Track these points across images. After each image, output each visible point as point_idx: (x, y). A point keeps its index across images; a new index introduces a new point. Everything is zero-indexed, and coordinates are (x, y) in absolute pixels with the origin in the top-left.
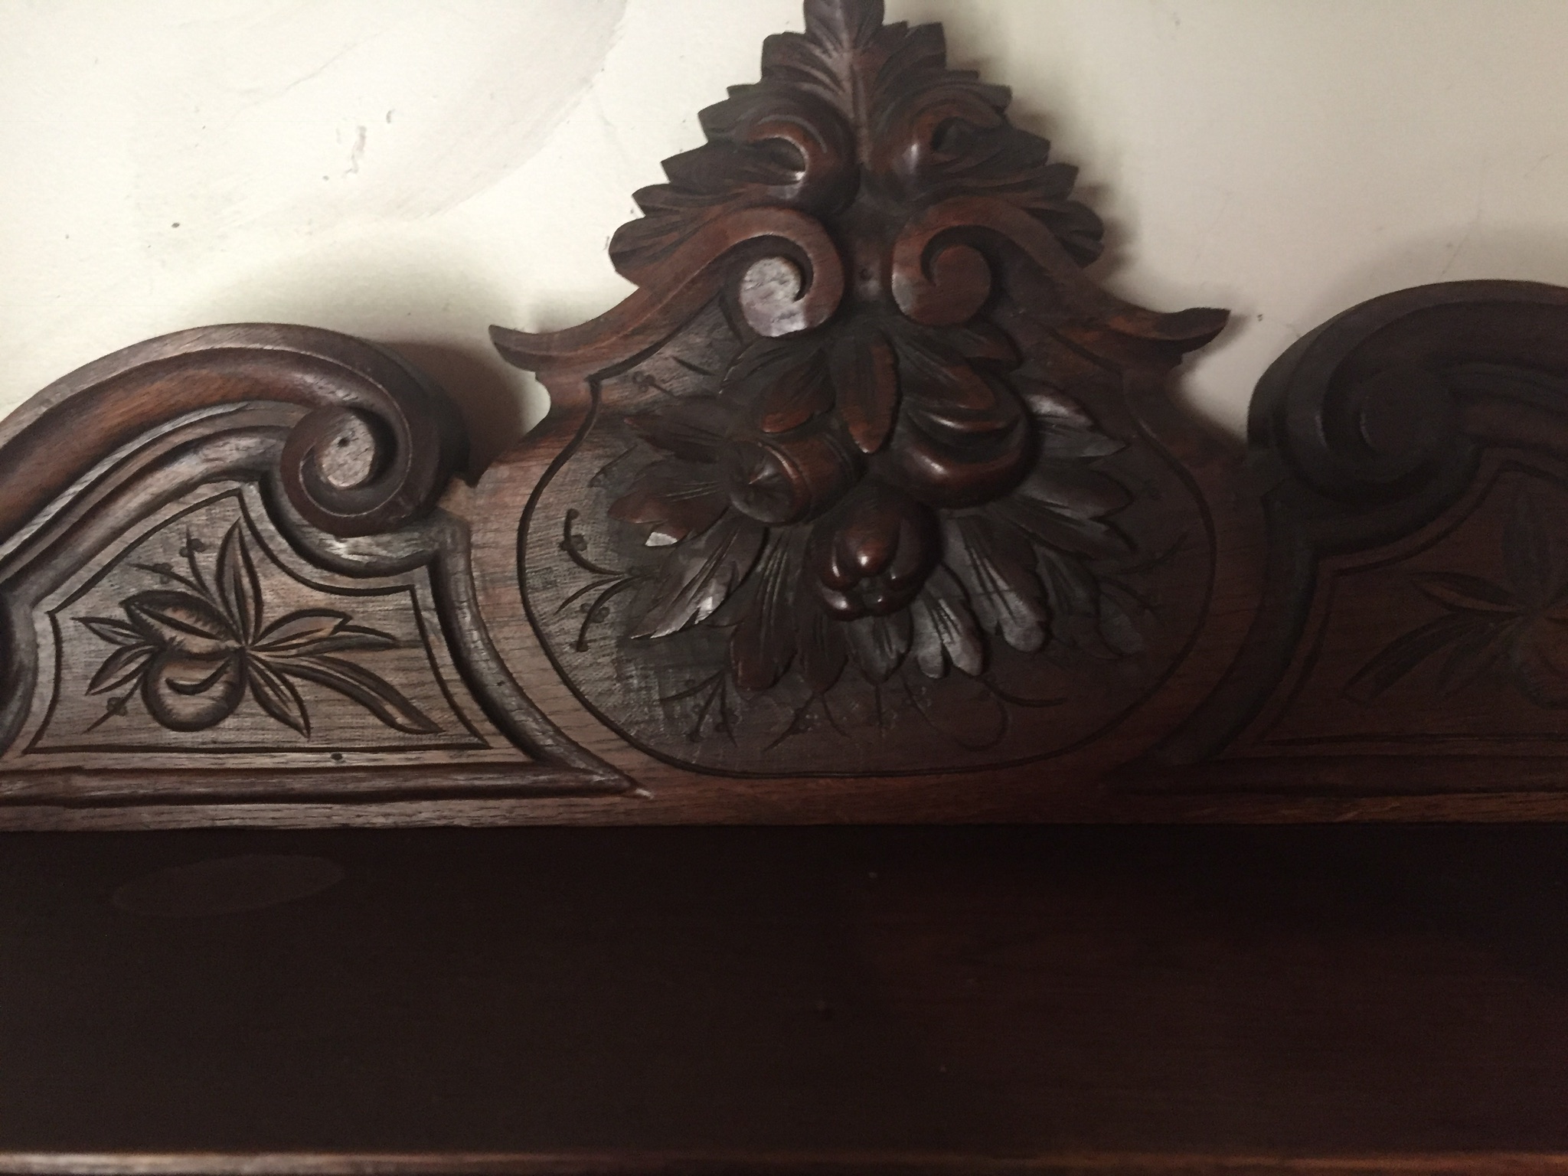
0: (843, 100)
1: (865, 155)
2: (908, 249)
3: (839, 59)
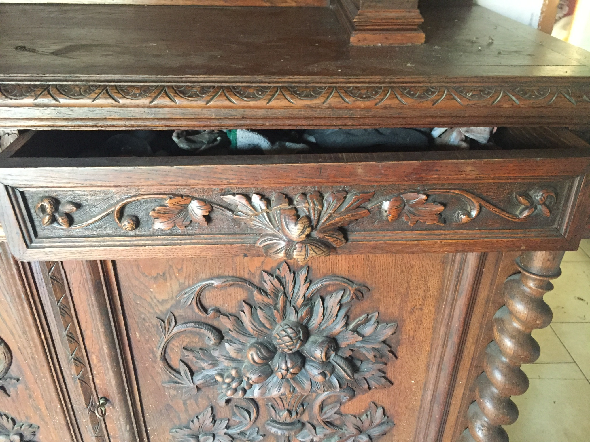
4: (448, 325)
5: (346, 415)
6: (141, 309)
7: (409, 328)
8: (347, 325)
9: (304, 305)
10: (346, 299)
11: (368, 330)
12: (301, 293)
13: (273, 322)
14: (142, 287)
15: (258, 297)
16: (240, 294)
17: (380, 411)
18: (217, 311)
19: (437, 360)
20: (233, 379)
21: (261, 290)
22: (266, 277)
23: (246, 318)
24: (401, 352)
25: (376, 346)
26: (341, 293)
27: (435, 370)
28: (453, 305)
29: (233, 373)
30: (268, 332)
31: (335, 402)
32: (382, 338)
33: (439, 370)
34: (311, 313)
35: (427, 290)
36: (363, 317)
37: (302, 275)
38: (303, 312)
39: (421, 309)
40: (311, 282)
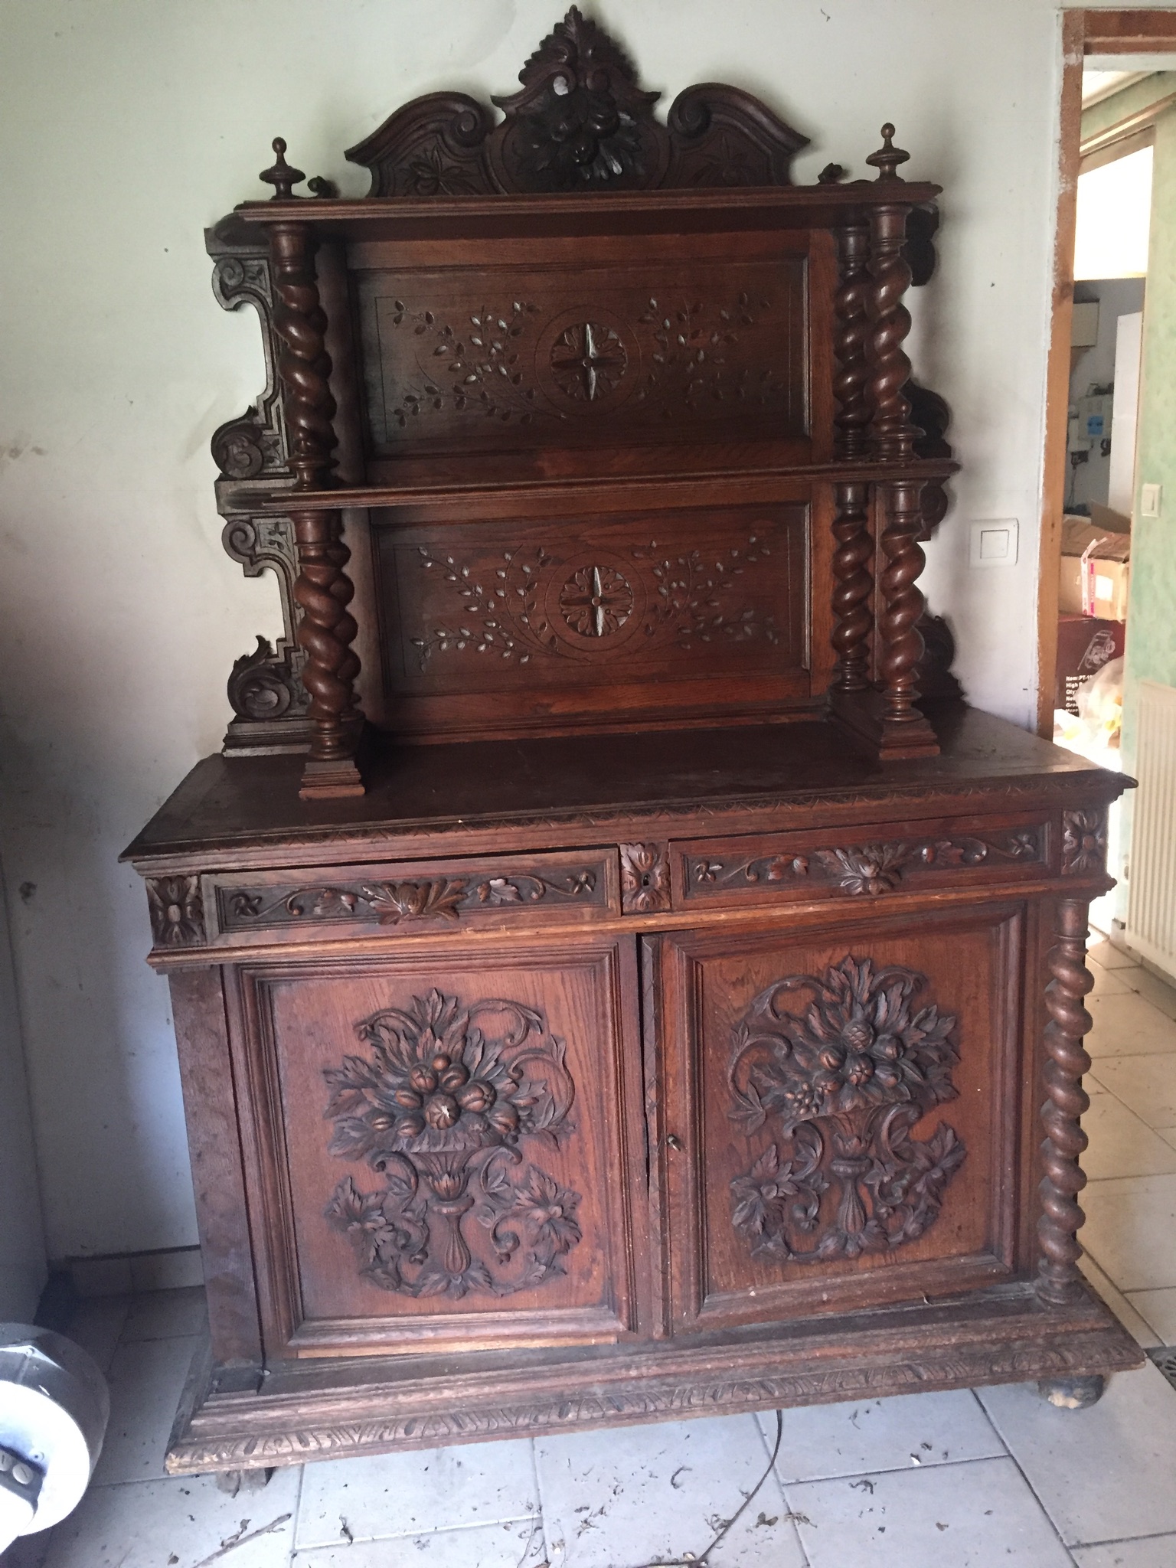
0: (573, 38)
1: (579, 51)
2: (590, 74)
3: (573, 29)
4: (1005, 1012)
5: (915, 1142)
6: (718, 1021)
7: (967, 1020)
8: (910, 1021)
9: (869, 1001)
10: (907, 991)
11: (929, 1027)
12: (866, 987)
13: (842, 1023)
14: (722, 994)
15: (826, 995)
16: (807, 995)
17: (950, 1133)
18: (787, 1015)
19: (1000, 1056)
20: (805, 1093)
21: (829, 988)
22: (834, 973)
23: (815, 1021)
24: (964, 1051)
25: (940, 1043)
26: (901, 985)
27: (999, 1071)
28: (1005, 987)
29: (805, 1087)
30: (836, 1034)
31: (903, 1126)
32: (945, 1033)
33: (1003, 1069)
34: (876, 1009)
35: (978, 976)
36: (922, 1013)
37: (865, 970)
38: (869, 1009)
39: (976, 998)
40: (874, 975)
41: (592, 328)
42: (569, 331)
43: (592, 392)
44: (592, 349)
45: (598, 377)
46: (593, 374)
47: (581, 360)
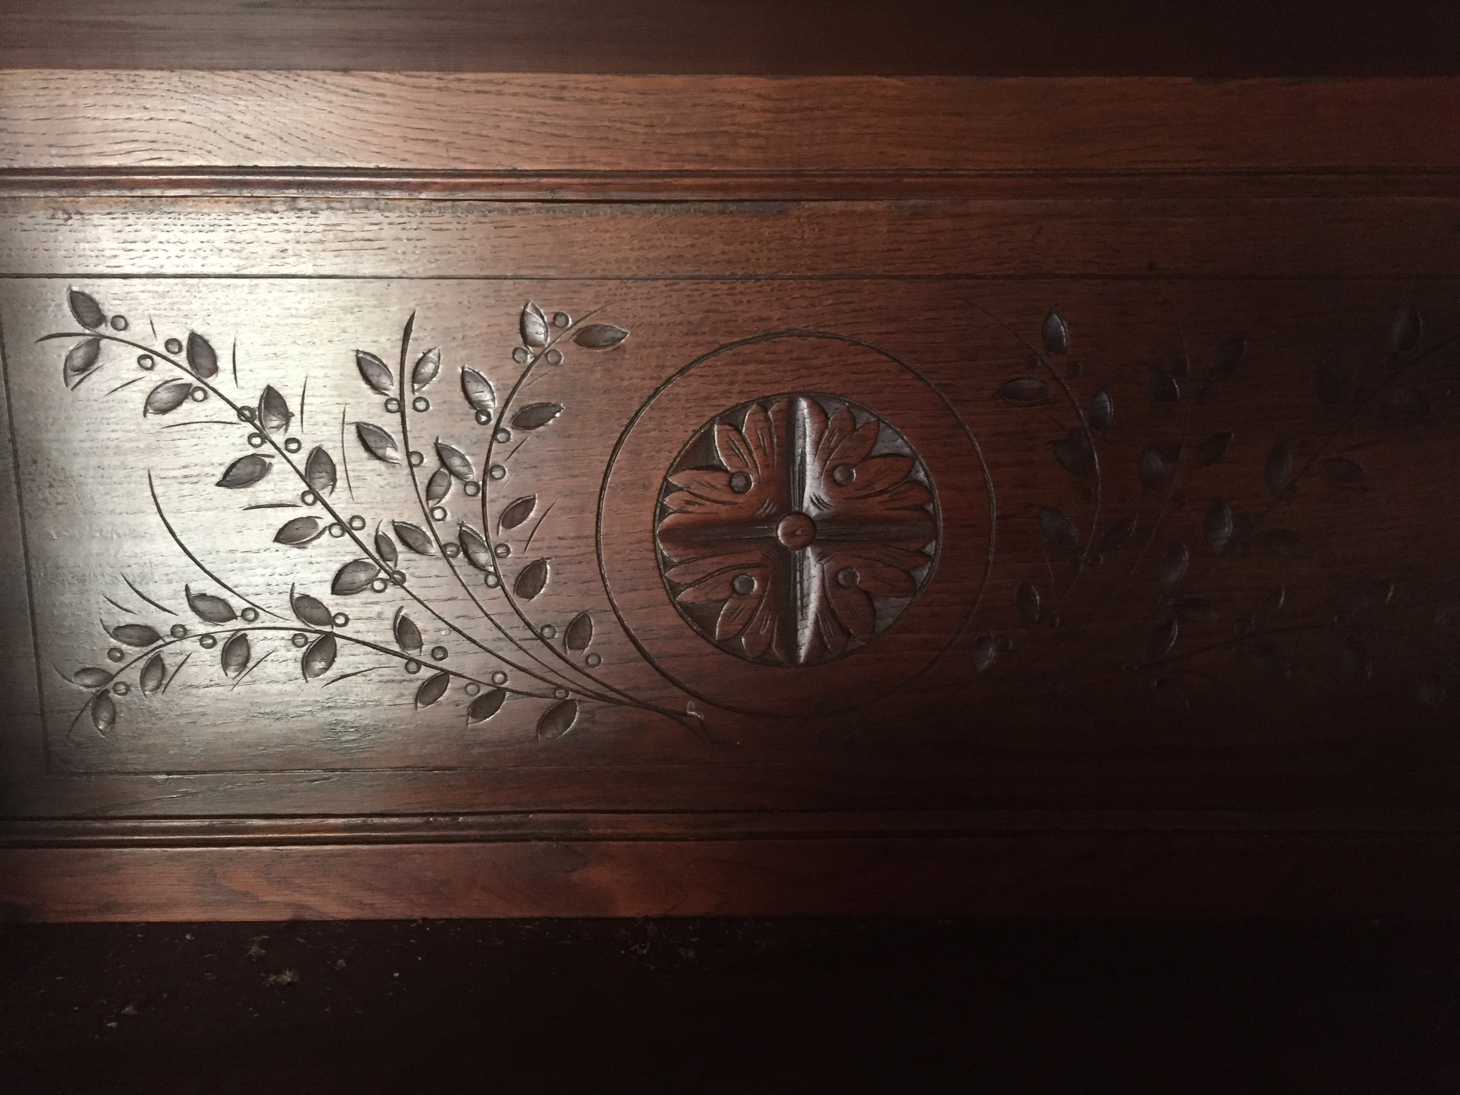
41: (819, 411)
42: (731, 419)
43: (805, 635)
44: (812, 487)
45: (831, 586)
46: (813, 572)
47: (773, 520)
